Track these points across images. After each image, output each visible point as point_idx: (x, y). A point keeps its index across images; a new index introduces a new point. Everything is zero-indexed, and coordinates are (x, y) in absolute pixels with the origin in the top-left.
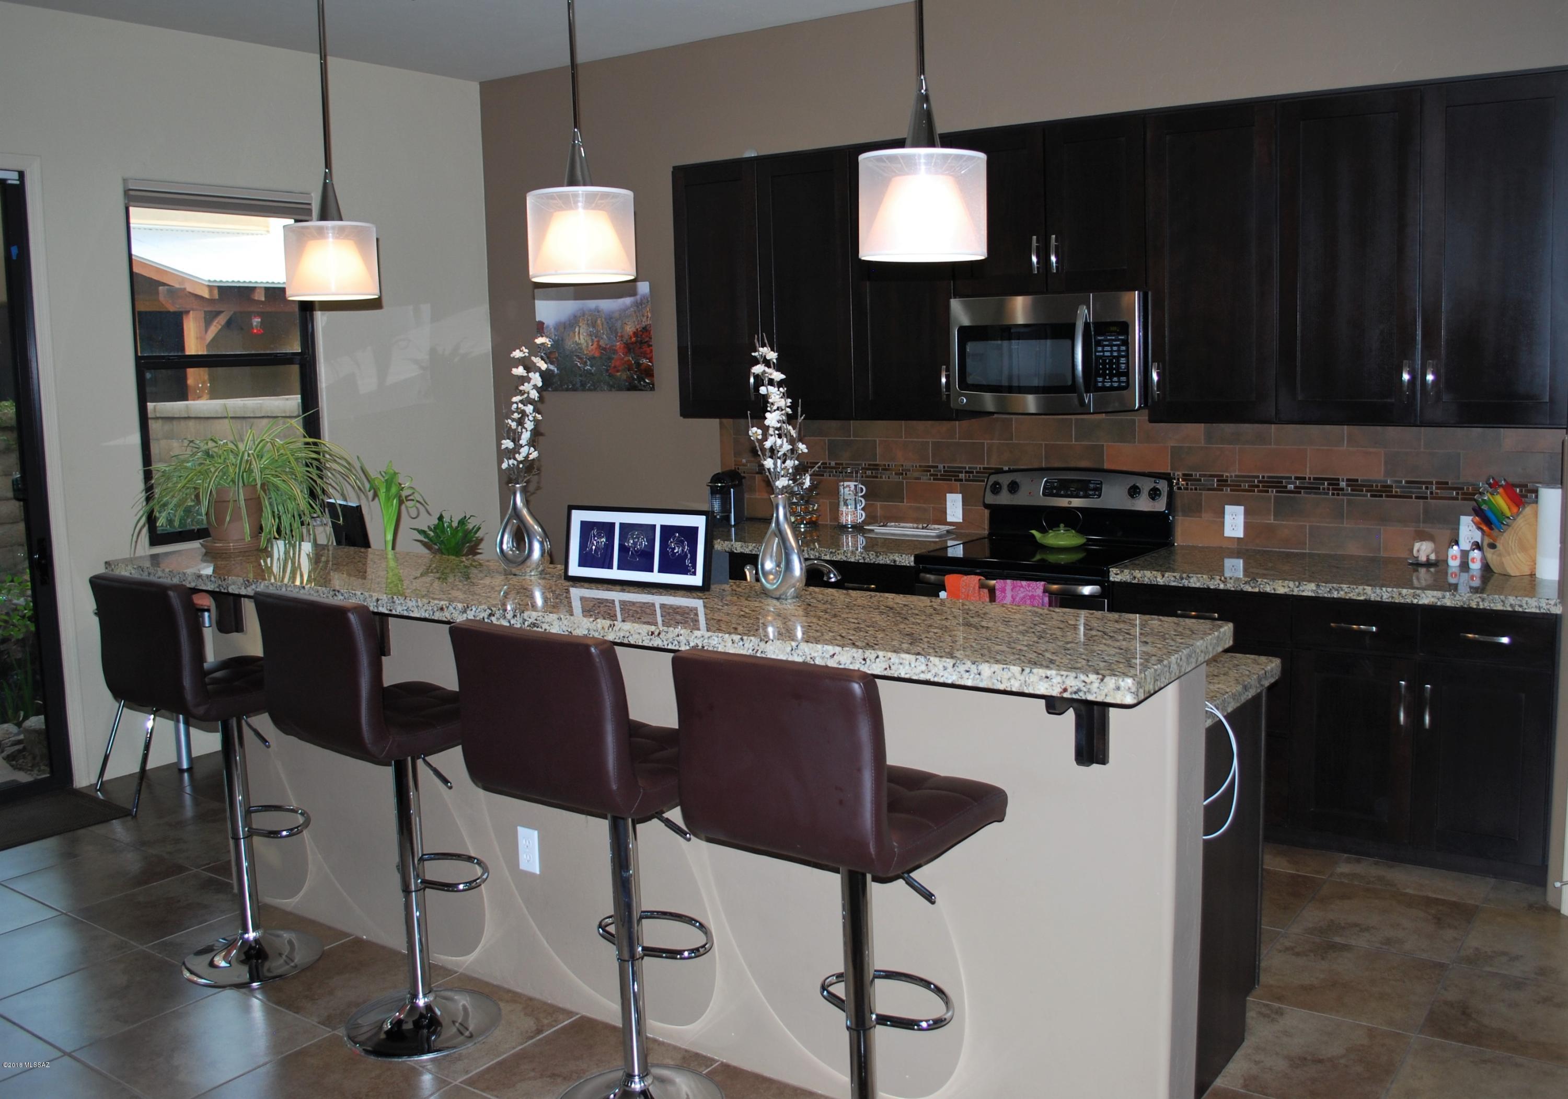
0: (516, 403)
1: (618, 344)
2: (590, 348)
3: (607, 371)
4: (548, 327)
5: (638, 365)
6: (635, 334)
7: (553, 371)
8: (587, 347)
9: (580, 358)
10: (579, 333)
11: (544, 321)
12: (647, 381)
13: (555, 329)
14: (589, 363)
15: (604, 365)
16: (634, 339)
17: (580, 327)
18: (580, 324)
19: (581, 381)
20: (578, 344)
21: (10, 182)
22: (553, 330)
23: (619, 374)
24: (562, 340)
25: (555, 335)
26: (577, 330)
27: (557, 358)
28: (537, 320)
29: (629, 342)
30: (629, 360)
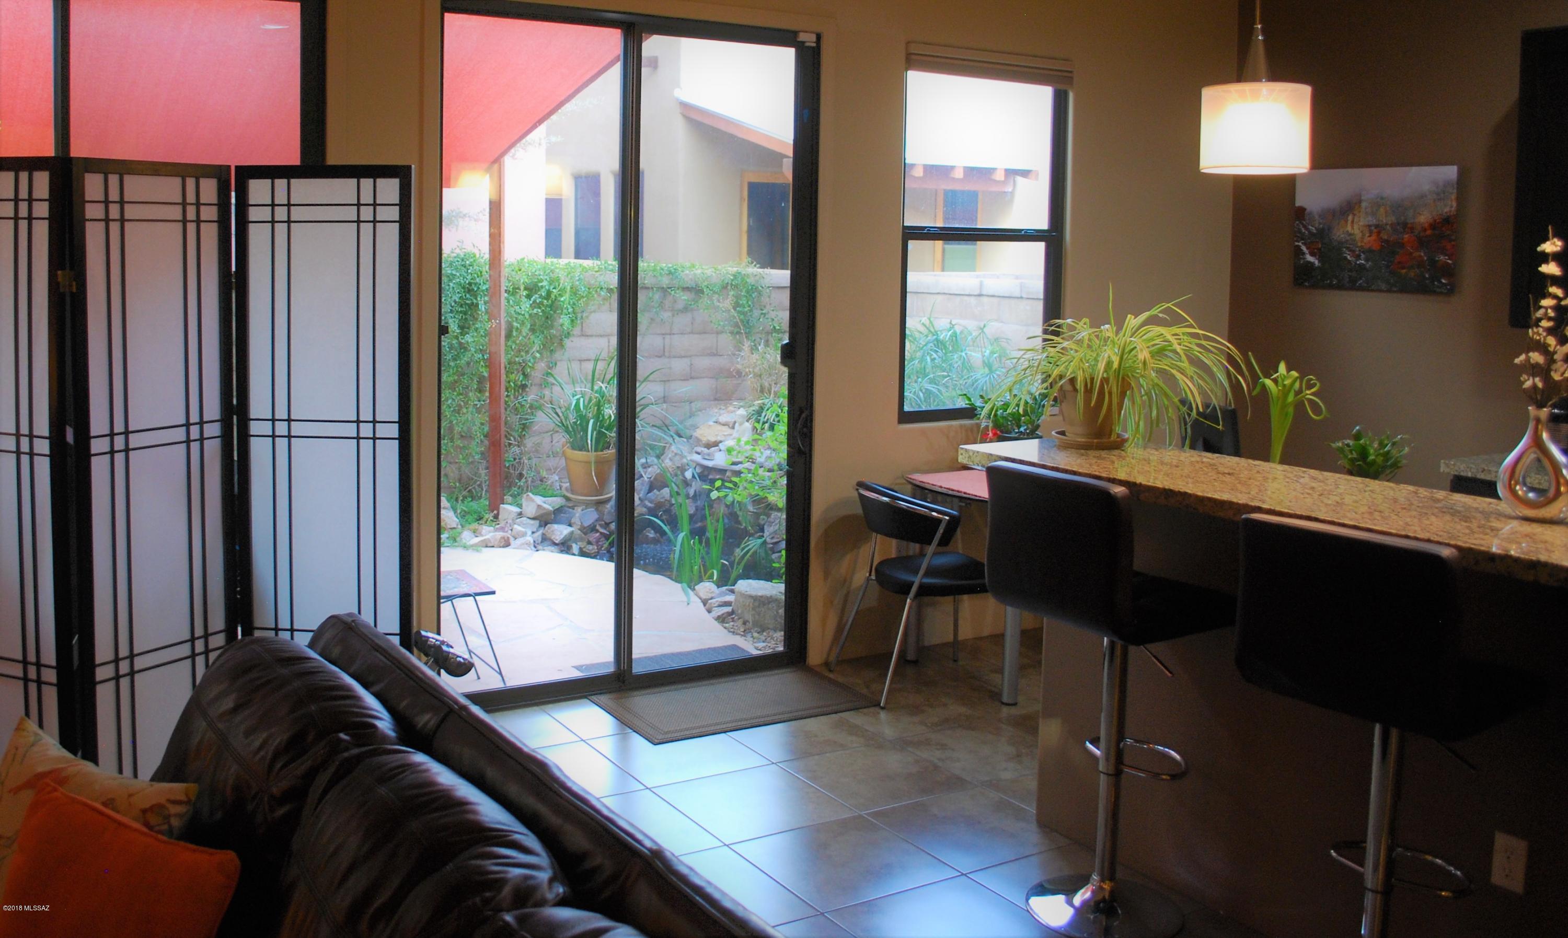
0: (1546, 308)
1: (1406, 236)
2: (1367, 239)
3: (1387, 267)
4: (1310, 213)
5: (1433, 262)
6: (1433, 226)
7: (1313, 264)
8: (1362, 238)
9: (1353, 251)
10: (1353, 222)
11: (1305, 206)
12: (1443, 281)
13: (1320, 216)
14: (1363, 256)
15: (1384, 260)
16: (1429, 232)
17: (1354, 215)
18: (1355, 212)
19: (1350, 277)
20: (1350, 235)
21: (807, 44)
22: (1317, 217)
23: (1404, 271)
24: (1329, 229)
25: (1320, 223)
26: (1350, 218)
27: (1319, 249)
28: (1298, 204)
29: (1422, 234)
30: (1420, 256)
